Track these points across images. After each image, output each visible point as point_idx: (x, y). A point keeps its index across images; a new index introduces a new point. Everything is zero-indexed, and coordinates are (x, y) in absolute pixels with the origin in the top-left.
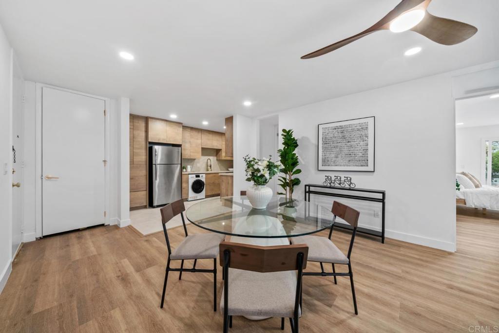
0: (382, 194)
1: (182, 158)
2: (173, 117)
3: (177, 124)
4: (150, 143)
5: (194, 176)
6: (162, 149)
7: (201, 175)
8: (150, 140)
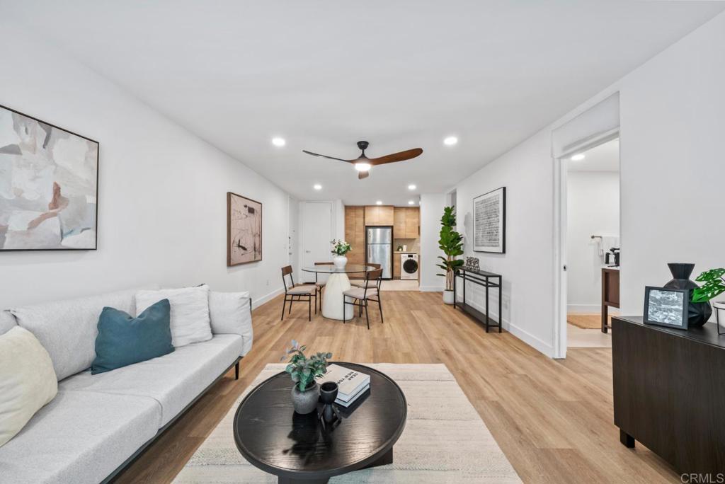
0: (498, 278)
1: (394, 237)
2: (379, 203)
3: (385, 208)
4: (366, 226)
5: (407, 255)
6: (381, 231)
7: (414, 255)
8: (366, 225)
